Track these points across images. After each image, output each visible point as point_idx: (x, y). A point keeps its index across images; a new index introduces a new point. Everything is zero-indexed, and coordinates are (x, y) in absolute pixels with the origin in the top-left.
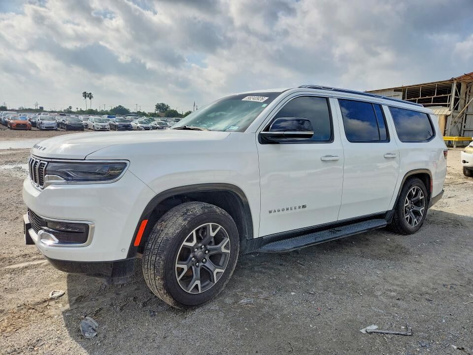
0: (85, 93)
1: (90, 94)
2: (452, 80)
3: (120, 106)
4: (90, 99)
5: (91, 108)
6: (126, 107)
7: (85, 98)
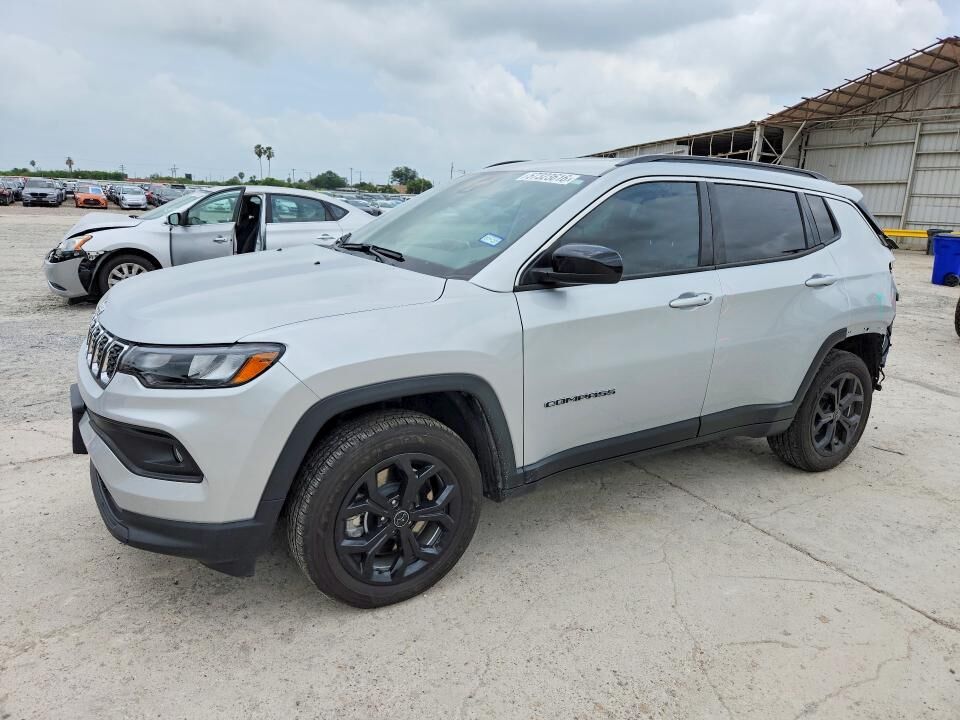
0: (259, 146)
1: (269, 148)
2: (752, 126)
3: (330, 173)
4: (269, 157)
5: (271, 177)
6: (341, 175)
7: (260, 156)
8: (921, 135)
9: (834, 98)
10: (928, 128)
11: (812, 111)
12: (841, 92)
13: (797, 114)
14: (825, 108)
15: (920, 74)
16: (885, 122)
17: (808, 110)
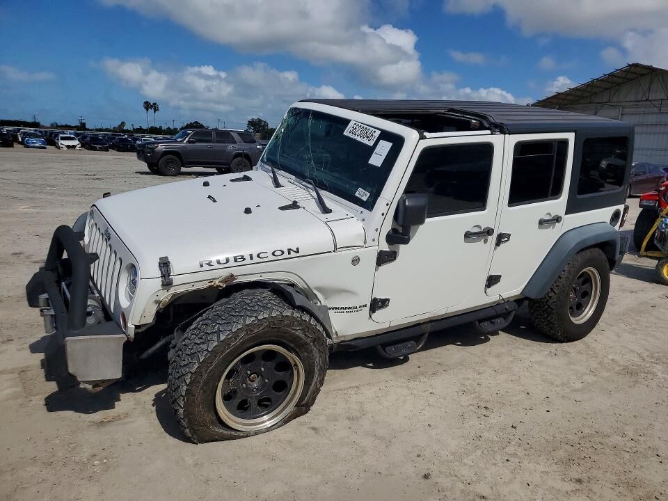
1: (155, 104)
8: (622, 114)
9: (574, 93)
10: (626, 110)
11: (561, 99)
12: (578, 89)
13: (554, 100)
14: (569, 98)
15: (620, 81)
16: (603, 106)
17: (558, 98)
